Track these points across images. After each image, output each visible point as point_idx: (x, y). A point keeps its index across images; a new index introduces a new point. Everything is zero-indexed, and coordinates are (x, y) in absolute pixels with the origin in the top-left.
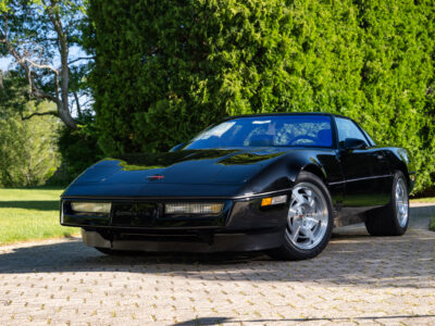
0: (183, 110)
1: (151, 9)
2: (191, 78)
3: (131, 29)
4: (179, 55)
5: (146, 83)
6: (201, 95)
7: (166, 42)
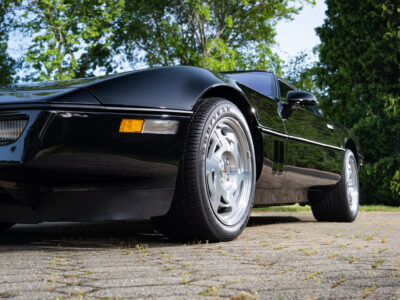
0: (378, 124)
1: (358, 49)
2: (385, 97)
3: (345, 66)
4: (377, 81)
5: (353, 105)
6: (392, 110)
7: (367, 72)
